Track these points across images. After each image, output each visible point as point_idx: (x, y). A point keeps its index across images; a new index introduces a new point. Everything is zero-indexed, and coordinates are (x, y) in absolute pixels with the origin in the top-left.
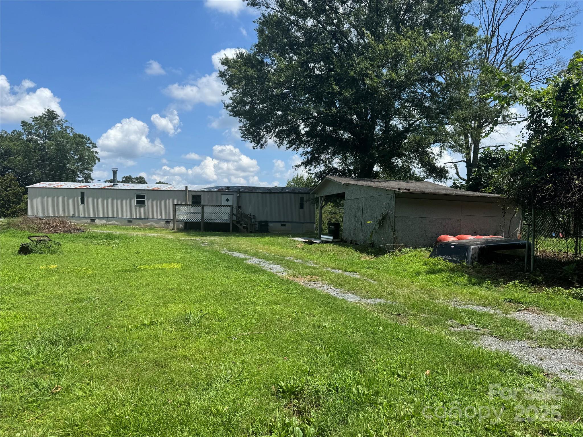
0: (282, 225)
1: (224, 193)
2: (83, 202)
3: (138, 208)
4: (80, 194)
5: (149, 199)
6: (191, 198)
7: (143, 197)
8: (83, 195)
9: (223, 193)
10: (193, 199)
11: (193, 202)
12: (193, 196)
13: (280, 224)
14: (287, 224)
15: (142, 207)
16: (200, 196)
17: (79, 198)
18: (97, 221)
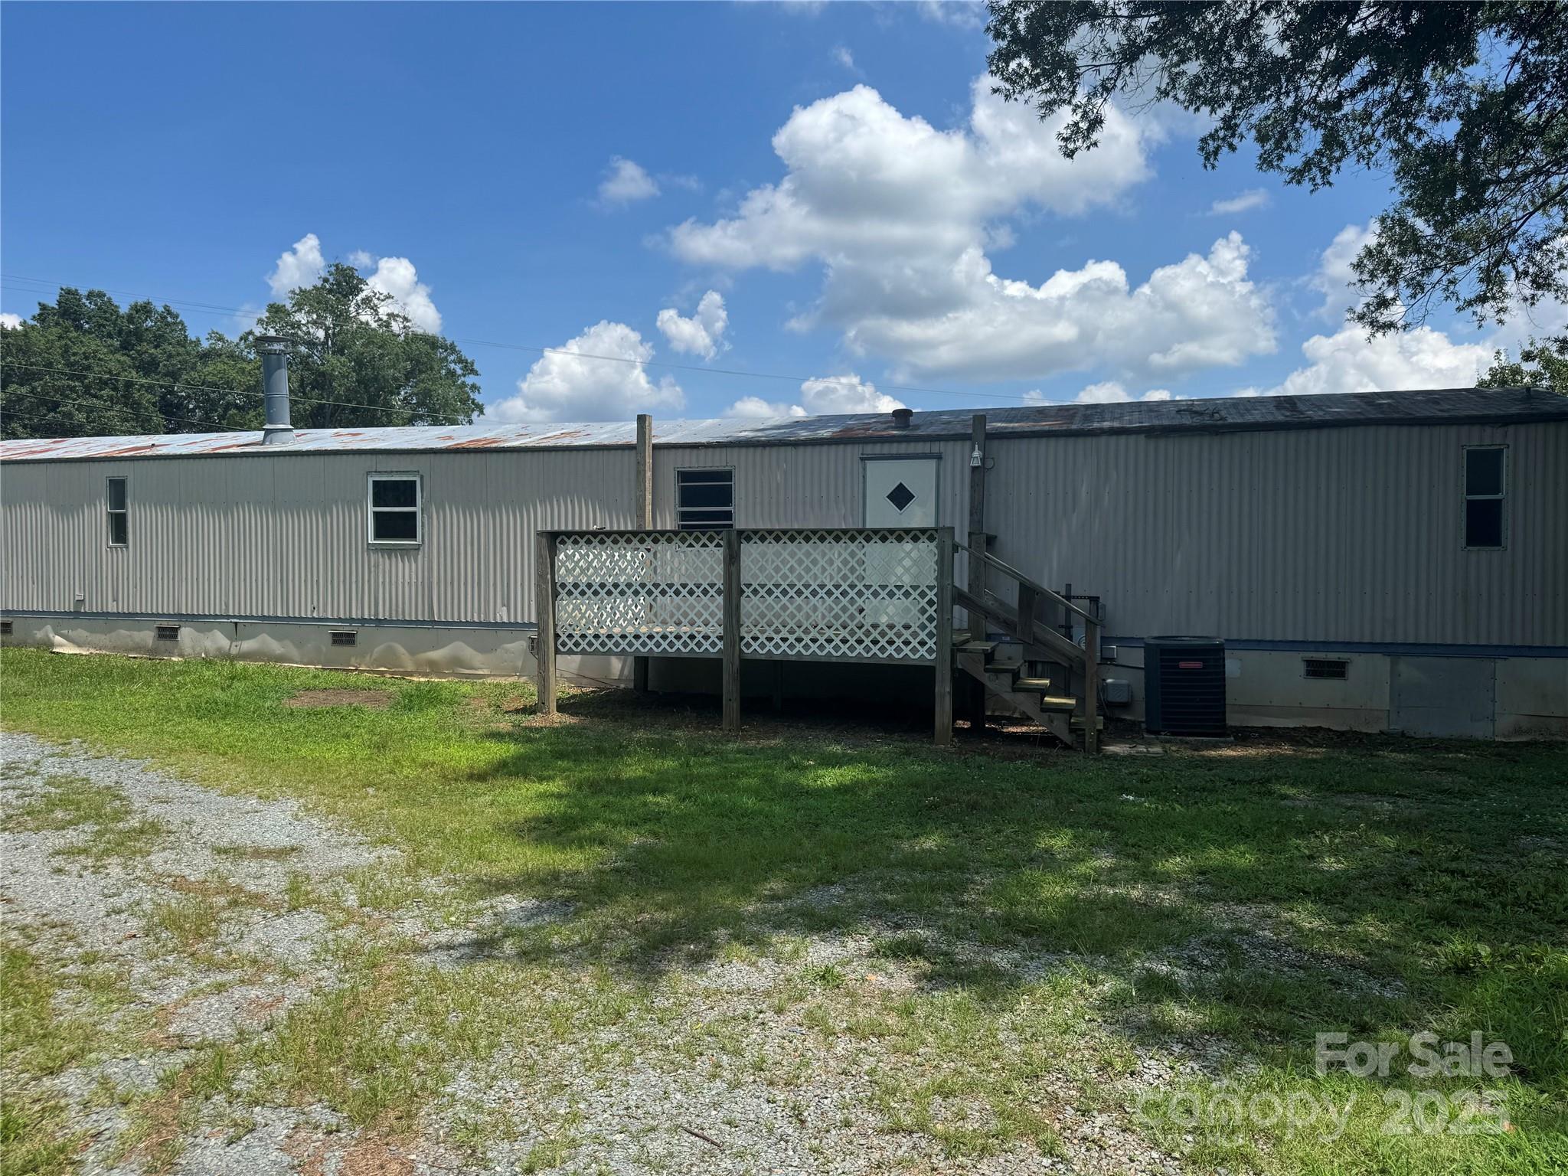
0: (1317, 670)
1: (878, 449)
2: (119, 529)
3: (384, 562)
4: (104, 489)
5: (441, 507)
6: (671, 491)
7: (403, 492)
8: (118, 491)
9: (869, 449)
10: (687, 497)
11: (684, 516)
12: (684, 476)
13: (1295, 663)
14: (1359, 665)
15: (405, 551)
16: (727, 476)
17: (103, 509)
18: (187, 634)
